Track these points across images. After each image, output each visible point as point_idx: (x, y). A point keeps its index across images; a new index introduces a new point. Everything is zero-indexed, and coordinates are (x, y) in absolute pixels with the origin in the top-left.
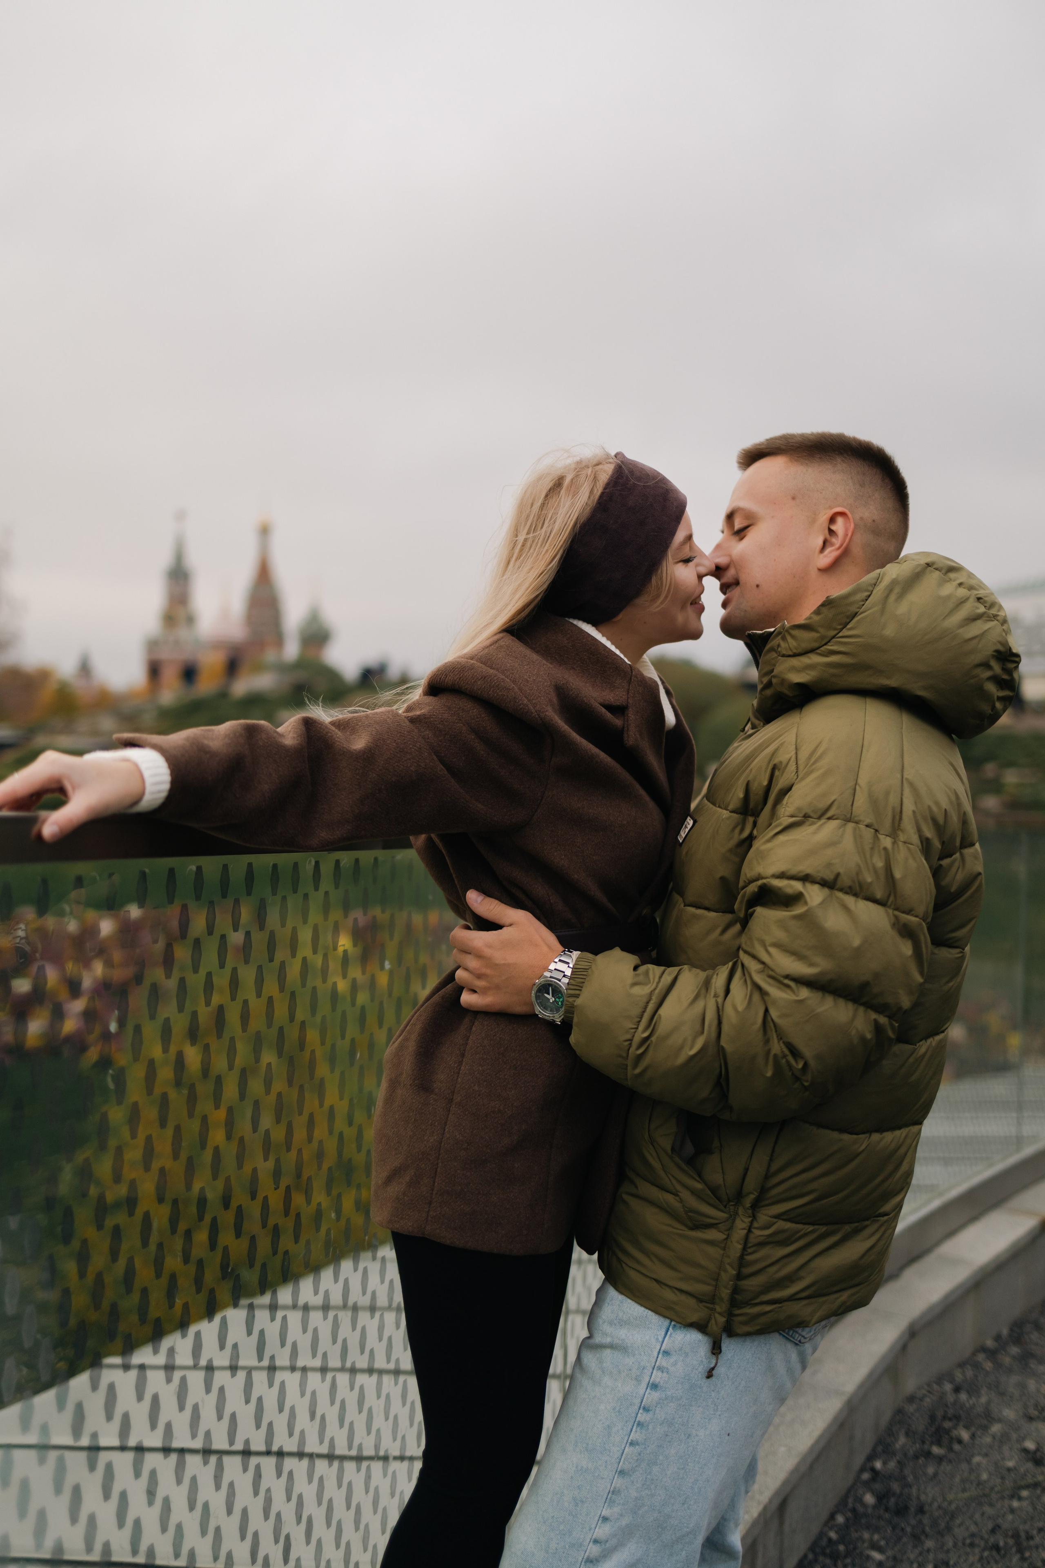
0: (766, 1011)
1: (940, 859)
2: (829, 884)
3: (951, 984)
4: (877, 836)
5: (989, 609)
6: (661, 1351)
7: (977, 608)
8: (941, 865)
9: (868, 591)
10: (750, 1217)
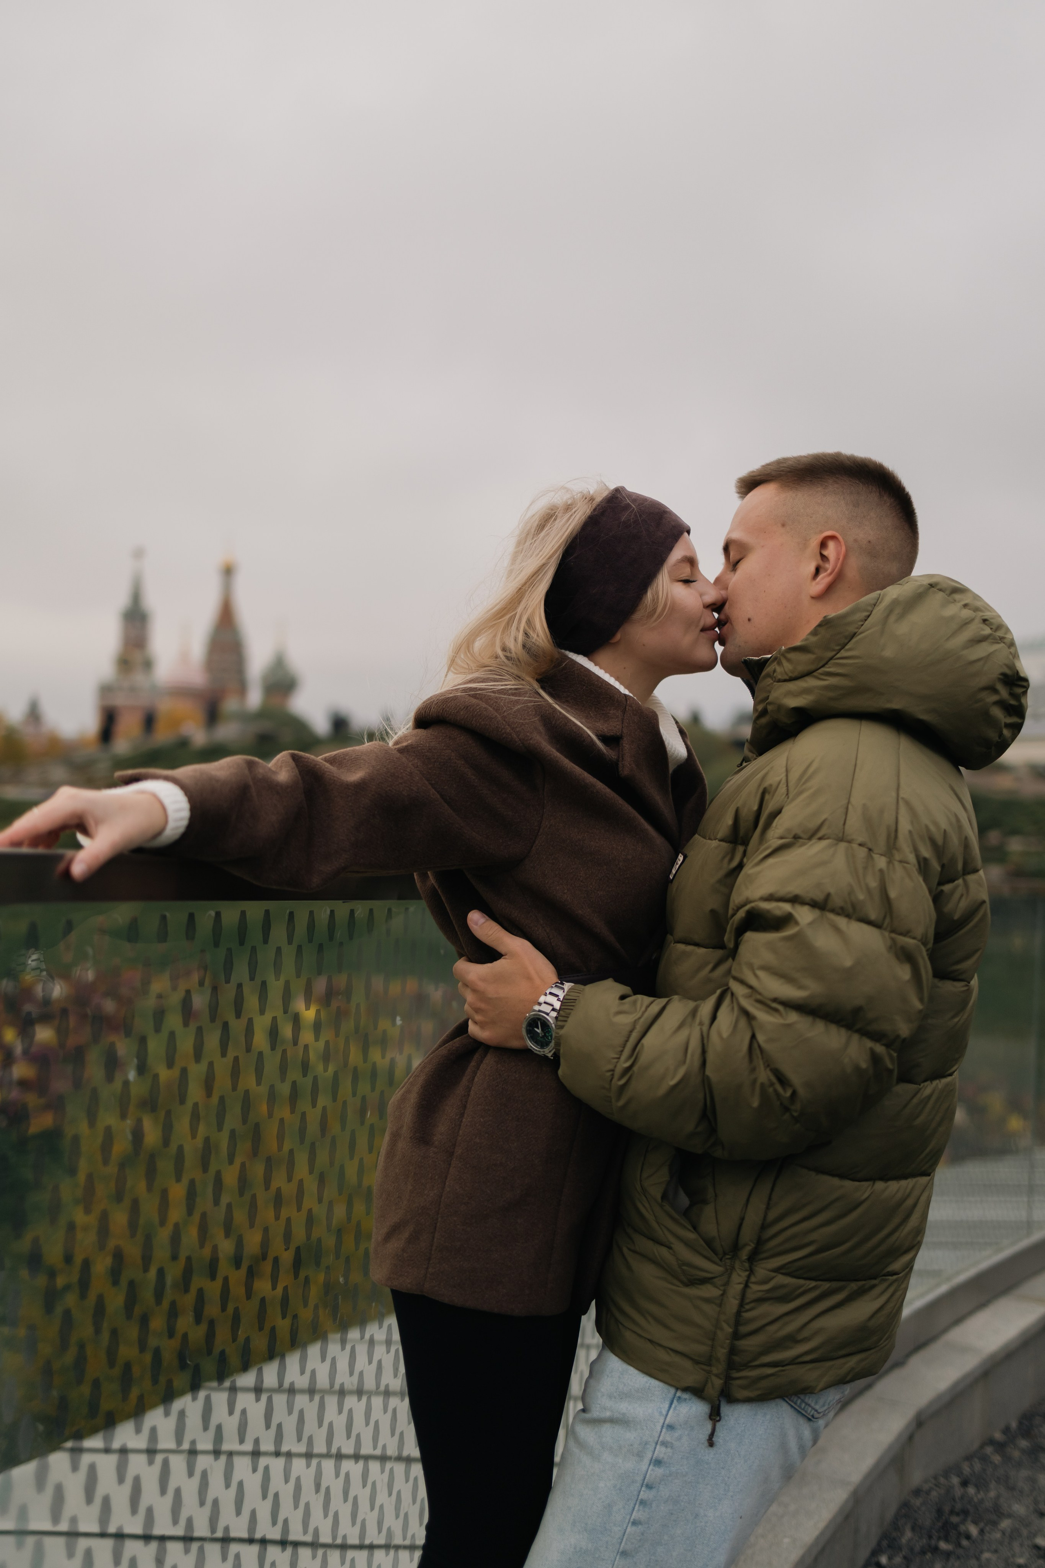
0: (753, 1037)
1: (940, 883)
2: (821, 905)
3: (956, 1020)
4: (871, 855)
5: (995, 632)
6: (665, 1425)
7: (983, 630)
8: (942, 891)
9: (867, 611)
10: (746, 1270)
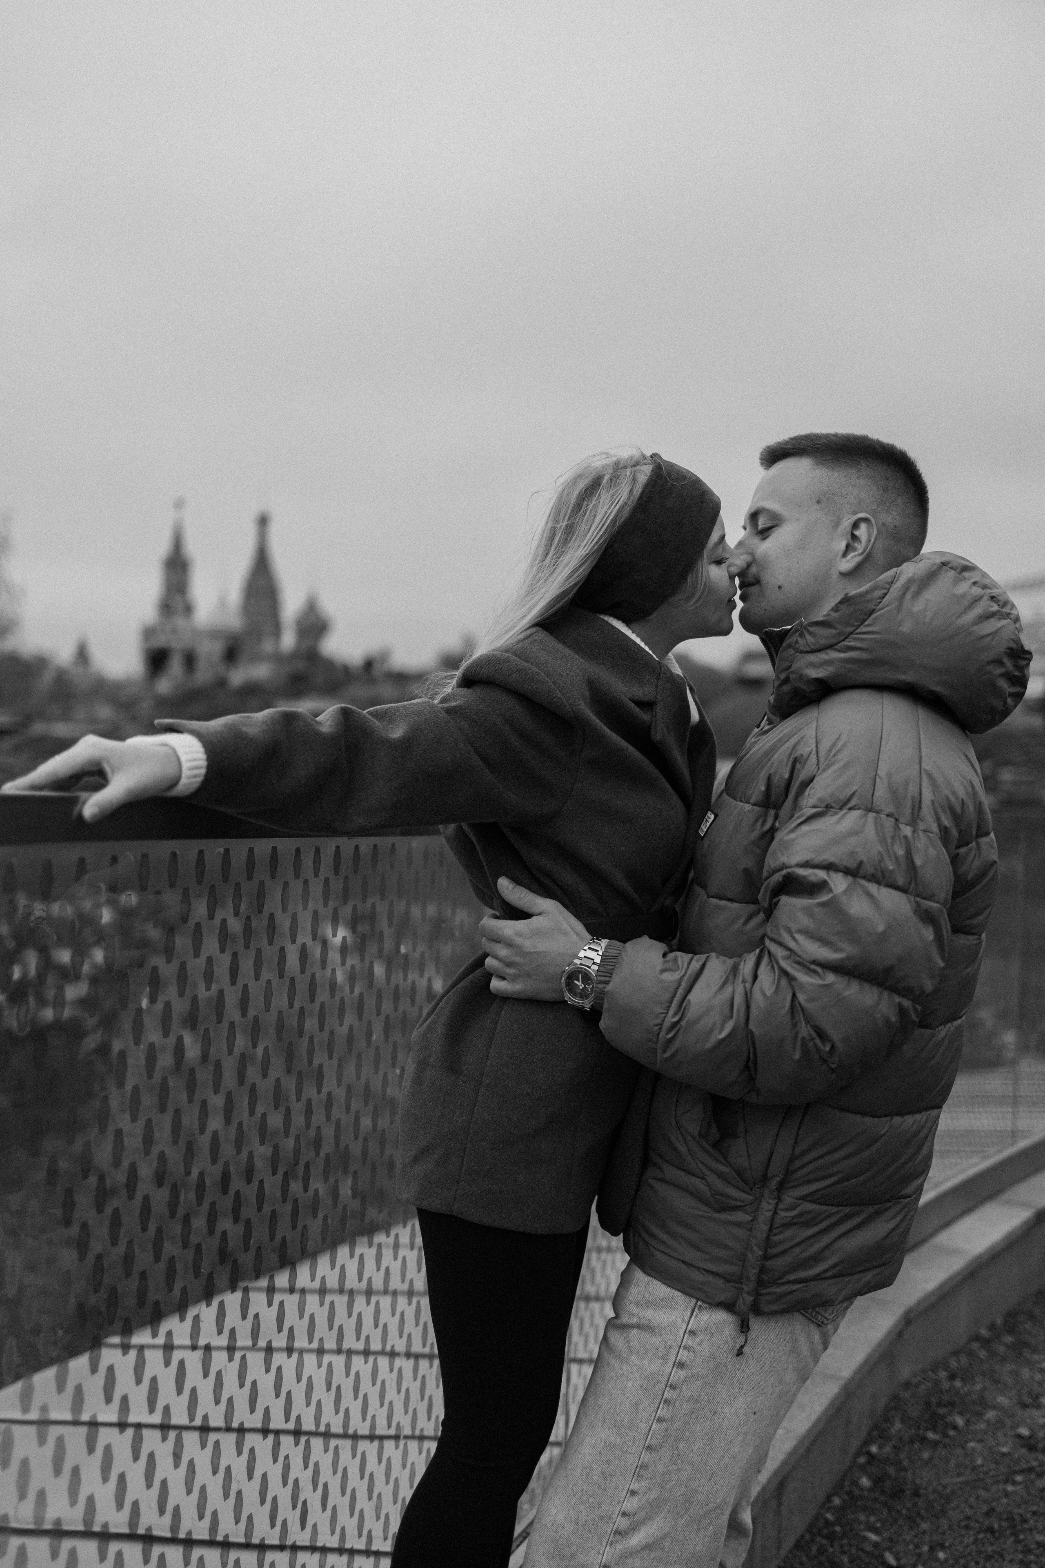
0: (794, 995)
2: (853, 872)
6: (687, 1331)
7: (992, 607)
10: (775, 1199)
